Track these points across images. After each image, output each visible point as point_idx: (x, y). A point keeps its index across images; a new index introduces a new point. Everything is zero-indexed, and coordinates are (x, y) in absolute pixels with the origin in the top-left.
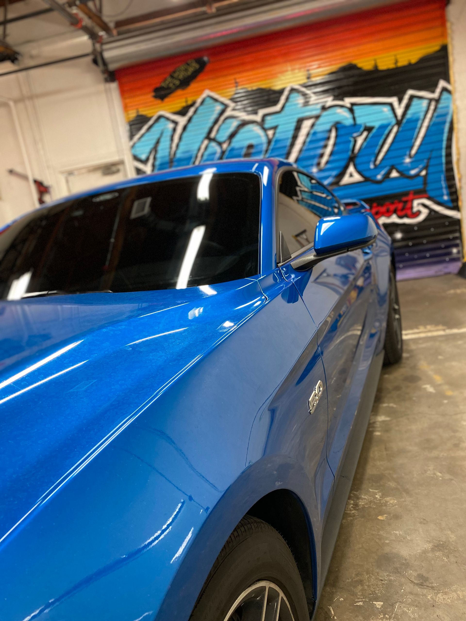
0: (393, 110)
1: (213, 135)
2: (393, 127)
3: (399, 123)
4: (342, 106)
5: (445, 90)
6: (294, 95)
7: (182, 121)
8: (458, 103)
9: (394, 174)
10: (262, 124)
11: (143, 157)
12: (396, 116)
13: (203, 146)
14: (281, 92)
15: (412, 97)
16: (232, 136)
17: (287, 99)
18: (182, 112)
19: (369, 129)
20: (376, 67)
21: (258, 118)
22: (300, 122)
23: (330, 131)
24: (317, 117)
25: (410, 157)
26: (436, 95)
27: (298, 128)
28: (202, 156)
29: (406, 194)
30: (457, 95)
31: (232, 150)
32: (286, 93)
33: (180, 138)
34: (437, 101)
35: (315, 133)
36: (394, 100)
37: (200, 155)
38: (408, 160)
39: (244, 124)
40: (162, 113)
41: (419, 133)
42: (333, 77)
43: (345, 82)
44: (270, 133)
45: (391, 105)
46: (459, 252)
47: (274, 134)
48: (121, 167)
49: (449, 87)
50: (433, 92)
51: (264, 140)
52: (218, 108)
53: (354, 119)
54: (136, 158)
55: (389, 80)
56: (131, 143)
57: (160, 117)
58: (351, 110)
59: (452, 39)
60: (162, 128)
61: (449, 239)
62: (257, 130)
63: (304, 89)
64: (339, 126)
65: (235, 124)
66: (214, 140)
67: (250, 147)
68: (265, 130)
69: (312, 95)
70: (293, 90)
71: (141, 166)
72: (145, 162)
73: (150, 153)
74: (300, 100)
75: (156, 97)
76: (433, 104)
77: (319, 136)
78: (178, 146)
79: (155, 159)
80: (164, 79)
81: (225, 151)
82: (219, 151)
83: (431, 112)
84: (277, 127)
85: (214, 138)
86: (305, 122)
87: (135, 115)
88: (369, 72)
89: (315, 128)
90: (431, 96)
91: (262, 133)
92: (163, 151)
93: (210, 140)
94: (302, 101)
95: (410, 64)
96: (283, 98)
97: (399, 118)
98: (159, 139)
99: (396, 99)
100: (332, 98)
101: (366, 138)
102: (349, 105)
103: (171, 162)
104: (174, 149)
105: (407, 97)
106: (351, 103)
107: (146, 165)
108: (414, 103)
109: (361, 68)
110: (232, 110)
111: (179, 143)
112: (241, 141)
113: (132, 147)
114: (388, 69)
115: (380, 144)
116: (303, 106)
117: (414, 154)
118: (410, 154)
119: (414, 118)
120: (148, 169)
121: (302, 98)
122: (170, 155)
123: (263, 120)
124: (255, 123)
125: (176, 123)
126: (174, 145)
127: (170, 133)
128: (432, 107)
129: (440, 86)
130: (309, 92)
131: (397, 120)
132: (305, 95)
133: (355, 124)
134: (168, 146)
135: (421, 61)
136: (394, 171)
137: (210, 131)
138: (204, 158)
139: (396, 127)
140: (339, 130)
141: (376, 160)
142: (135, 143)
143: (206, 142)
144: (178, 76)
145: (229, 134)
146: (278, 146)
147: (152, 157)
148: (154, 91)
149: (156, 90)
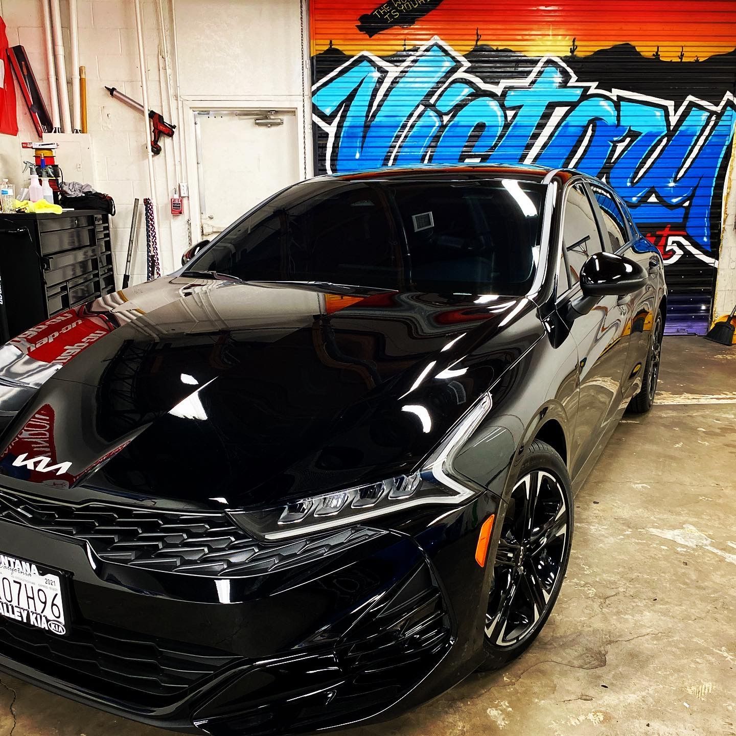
0: (667, 115)
1: (432, 101)
2: (663, 137)
3: (670, 135)
4: (607, 98)
5: (729, 103)
6: (549, 68)
7: (393, 71)
9: (653, 199)
10: (501, 99)
11: (328, 111)
12: (668, 125)
13: (416, 114)
14: (534, 62)
15: (691, 105)
16: (459, 107)
17: (540, 73)
18: (395, 59)
19: (633, 135)
20: (657, 55)
21: (498, 90)
22: (552, 106)
23: (588, 126)
24: (573, 106)
25: (675, 181)
26: (718, 109)
27: (546, 116)
28: (412, 126)
29: (662, 227)
31: (454, 126)
32: (540, 64)
33: (386, 95)
34: (719, 116)
35: (567, 126)
36: (670, 104)
37: (409, 124)
38: (672, 184)
39: (478, 93)
40: (366, 53)
41: (691, 151)
42: (603, 58)
43: (613, 67)
44: (510, 114)
45: (665, 109)
46: (707, 310)
47: (515, 116)
48: (285, 118)
50: (717, 105)
51: (501, 121)
52: (448, 64)
53: (618, 116)
54: (315, 109)
55: (670, 76)
56: (314, 88)
57: (362, 59)
58: (617, 106)
60: (365, 74)
61: (700, 292)
62: (494, 105)
63: (564, 65)
64: (598, 123)
65: (467, 90)
66: (433, 107)
67: (481, 127)
68: (504, 108)
69: (573, 75)
70: (550, 62)
71: (322, 124)
72: (328, 119)
73: (340, 106)
74: (558, 78)
75: (361, 28)
76: (714, 118)
77: (572, 130)
78: (380, 106)
79: (343, 117)
80: (379, 6)
81: (446, 126)
82: (437, 124)
83: (709, 128)
84: (520, 107)
85: (434, 105)
86: (557, 108)
87: (326, 48)
88: (647, 60)
89: (568, 119)
90: (714, 108)
91: (500, 112)
92: (358, 108)
93: (428, 106)
94: (560, 80)
95: (697, 61)
96: (536, 70)
97: (672, 128)
98: (356, 90)
99: (672, 103)
100: (596, 84)
101: (628, 146)
102: (615, 99)
103: (367, 127)
104: (374, 108)
105: (686, 103)
106: (618, 96)
107: (330, 124)
108: (692, 113)
109: (638, 53)
110: (465, 72)
111: (383, 101)
112: (469, 117)
113: (314, 93)
114: (671, 61)
115: (643, 157)
116: (560, 87)
117: (680, 178)
118: (676, 177)
119: (689, 132)
120: (331, 130)
121: (559, 75)
122: (367, 116)
123: (504, 94)
124: (492, 95)
125: (384, 72)
126: (376, 103)
127: (373, 85)
128: (712, 123)
129: (725, 98)
130: (569, 70)
131: (668, 130)
132: (564, 73)
133: (618, 125)
134: (367, 103)
135: (712, 60)
136: (654, 195)
137: (430, 94)
138: (415, 129)
139: (666, 139)
140: (597, 129)
141: (634, 178)
142: (318, 89)
143: (421, 108)
144: (399, 6)
145: (454, 103)
146: (516, 133)
147: (340, 114)
148: (359, 20)
149: (364, 19)
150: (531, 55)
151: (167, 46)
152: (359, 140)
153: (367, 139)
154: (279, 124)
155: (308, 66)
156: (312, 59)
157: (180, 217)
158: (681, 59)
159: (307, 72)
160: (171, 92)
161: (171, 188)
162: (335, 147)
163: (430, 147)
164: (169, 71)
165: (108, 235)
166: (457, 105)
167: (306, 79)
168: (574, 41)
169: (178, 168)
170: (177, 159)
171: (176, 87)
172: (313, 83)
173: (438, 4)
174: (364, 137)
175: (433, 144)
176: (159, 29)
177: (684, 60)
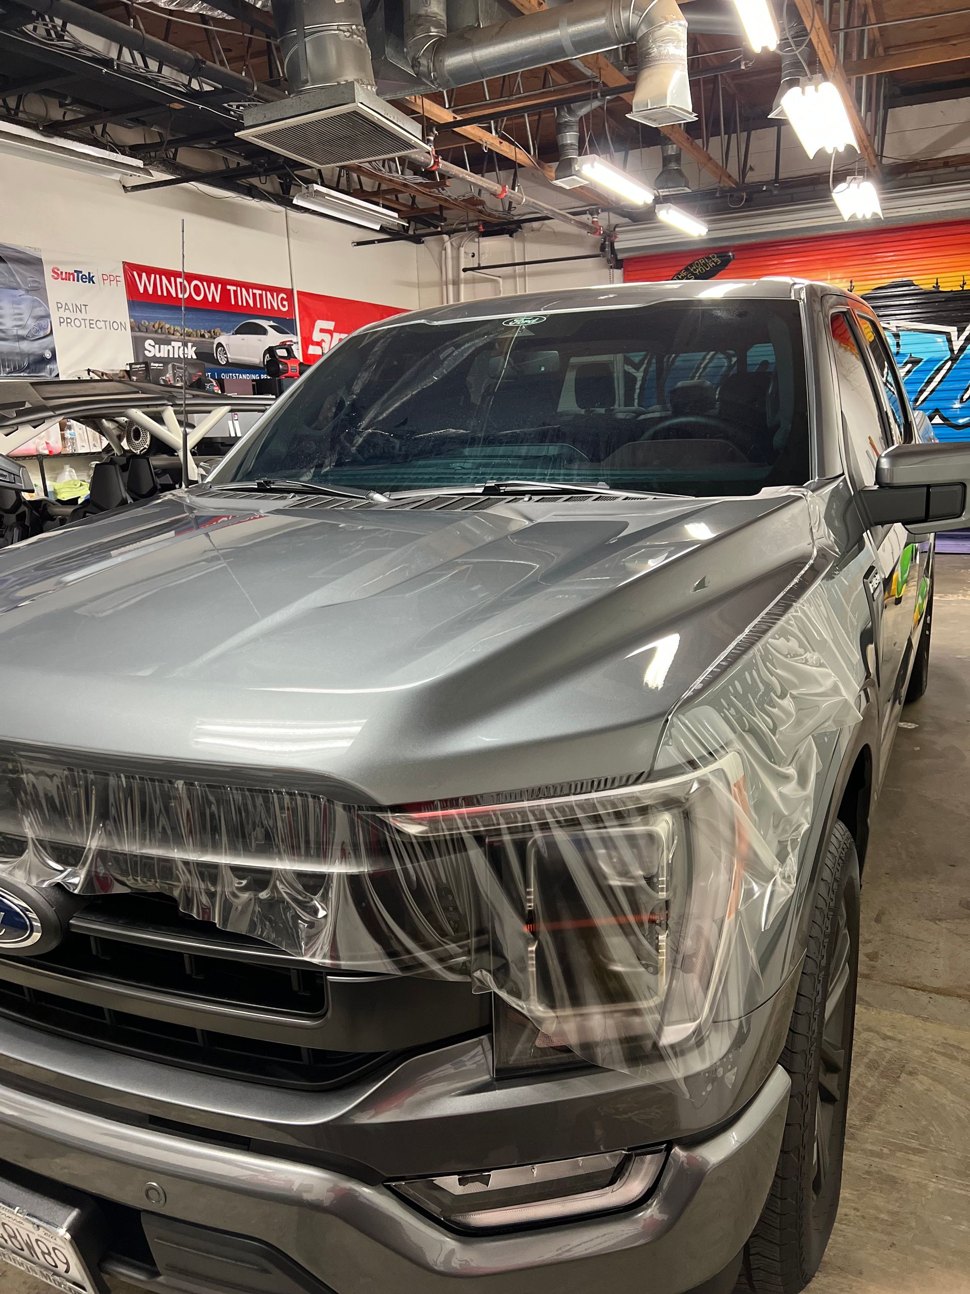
0: (950, 341)
2: (946, 361)
3: (954, 359)
9: (937, 420)
11: (636, 360)
12: (952, 350)
13: (708, 357)
19: (915, 362)
20: (937, 286)
25: (961, 401)
28: (705, 368)
36: (953, 330)
37: (702, 366)
38: (957, 405)
45: (948, 334)
55: (952, 304)
58: (897, 336)
71: (632, 370)
72: (637, 367)
73: (646, 355)
79: (649, 363)
80: (677, 272)
82: (726, 365)
97: (956, 352)
99: (955, 328)
101: (909, 372)
102: (895, 329)
106: (898, 327)
107: (637, 369)
109: (919, 287)
114: (952, 291)
115: (925, 381)
117: (967, 399)
118: (962, 399)
131: (952, 354)
133: (898, 353)
136: (937, 416)
138: (708, 370)
139: (950, 363)
141: (916, 400)
144: (695, 270)
147: (646, 362)
158: (963, 287)
162: (641, 387)
168: (851, 282)
173: (726, 265)
177: (966, 288)
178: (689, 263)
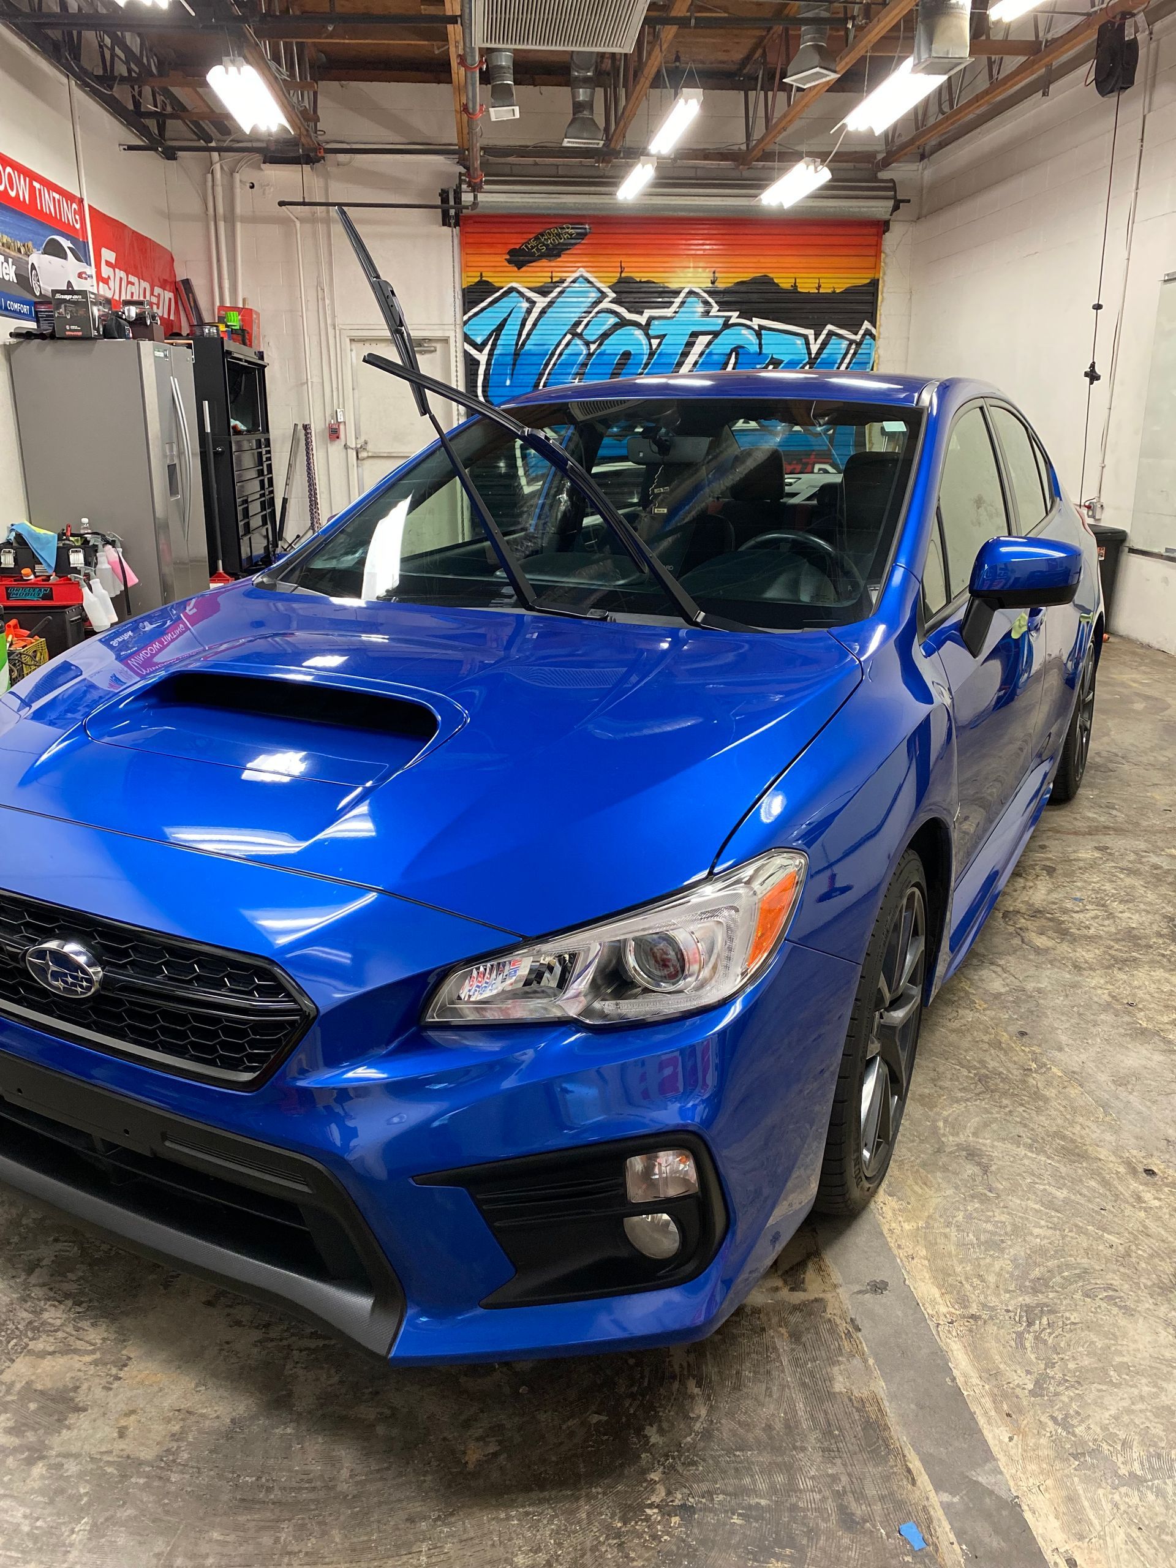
0: (807, 344)
1: (579, 330)
2: (805, 365)
3: (811, 363)
4: (749, 327)
5: (868, 333)
6: (691, 299)
7: (541, 302)
8: (881, 352)
10: (645, 328)
11: (479, 340)
12: (810, 354)
13: (564, 342)
14: (677, 293)
15: (831, 334)
16: (605, 335)
17: (683, 303)
18: (543, 292)
19: (776, 363)
20: (795, 286)
21: (642, 320)
22: (695, 335)
23: (730, 354)
24: (716, 334)
26: (858, 338)
27: (690, 344)
28: (560, 355)
30: (880, 342)
31: (601, 354)
32: (682, 295)
33: (535, 325)
34: (859, 344)
35: (710, 354)
36: (810, 333)
37: (558, 352)
39: (623, 323)
40: (514, 285)
42: (743, 288)
43: (754, 297)
44: (655, 342)
45: (806, 337)
47: (659, 344)
48: (438, 346)
49: (874, 331)
50: (856, 334)
51: (646, 350)
52: (594, 295)
53: (760, 345)
54: (467, 339)
55: (809, 306)
56: (466, 318)
57: (512, 290)
58: (759, 335)
59: (884, 274)
60: (513, 305)
62: (638, 333)
63: (705, 295)
64: (740, 351)
65: (613, 320)
66: (580, 336)
67: (627, 355)
68: (649, 337)
69: (714, 305)
70: (691, 293)
71: (473, 352)
72: (479, 348)
73: (491, 335)
74: (701, 309)
75: (509, 261)
76: (854, 346)
77: (715, 357)
78: (529, 335)
79: (494, 345)
81: (593, 354)
82: (585, 352)
83: (849, 356)
84: (665, 335)
85: (581, 334)
86: (700, 337)
87: (477, 280)
88: (786, 292)
89: (711, 347)
90: (853, 337)
91: (645, 341)
92: (508, 337)
93: (575, 335)
94: (702, 310)
95: (834, 292)
96: (678, 300)
97: (813, 356)
98: (505, 320)
99: (812, 332)
100: (737, 313)
102: (756, 328)
103: (517, 354)
104: (523, 337)
105: (825, 332)
106: (759, 326)
107: (481, 351)
108: (832, 341)
109: (777, 285)
110: (611, 302)
111: (531, 330)
112: (616, 345)
113: (465, 323)
114: (809, 292)
116: (703, 316)
119: (830, 360)
120: (482, 357)
121: (701, 305)
122: (517, 344)
123: (648, 324)
124: (637, 324)
125: (533, 303)
126: (525, 332)
127: (522, 315)
128: (852, 351)
129: (864, 327)
130: (710, 300)
131: (810, 358)
132: (706, 303)
133: (760, 353)
134: (517, 332)
135: (847, 291)
137: (577, 324)
138: (563, 357)
139: (808, 367)
140: (740, 357)
142: (470, 318)
143: (569, 337)
145: (600, 332)
146: (662, 361)
147: (490, 342)
148: (509, 253)
149: (512, 253)
150: (673, 286)
151: (325, 278)
152: (510, 367)
153: (517, 367)
154: (431, 352)
155: (460, 297)
156: (463, 290)
157: (337, 442)
158: (819, 290)
159: (459, 302)
160: (329, 321)
161: (328, 413)
162: (487, 374)
163: (577, 374)
164: (327, 302)
165: (269, 459)
166: (602, 335)
167: (457, 310)
168: (714, 273)
169: (335, 394)
170: (335, 386)
171: (334, 317)
172: (465, 314)
174: (514, 365)
175: (581, 371)
176: (318, 263)
177: (821, 291)
178: (540, 231)
